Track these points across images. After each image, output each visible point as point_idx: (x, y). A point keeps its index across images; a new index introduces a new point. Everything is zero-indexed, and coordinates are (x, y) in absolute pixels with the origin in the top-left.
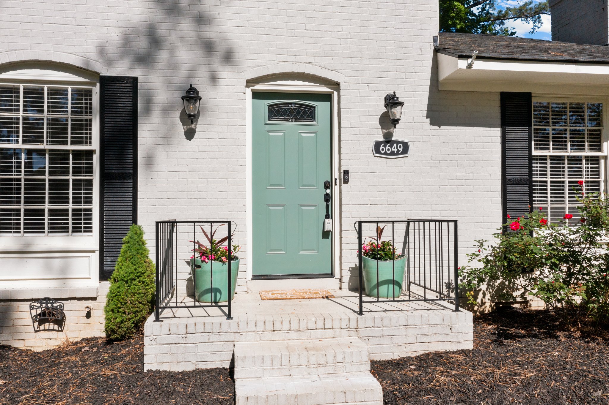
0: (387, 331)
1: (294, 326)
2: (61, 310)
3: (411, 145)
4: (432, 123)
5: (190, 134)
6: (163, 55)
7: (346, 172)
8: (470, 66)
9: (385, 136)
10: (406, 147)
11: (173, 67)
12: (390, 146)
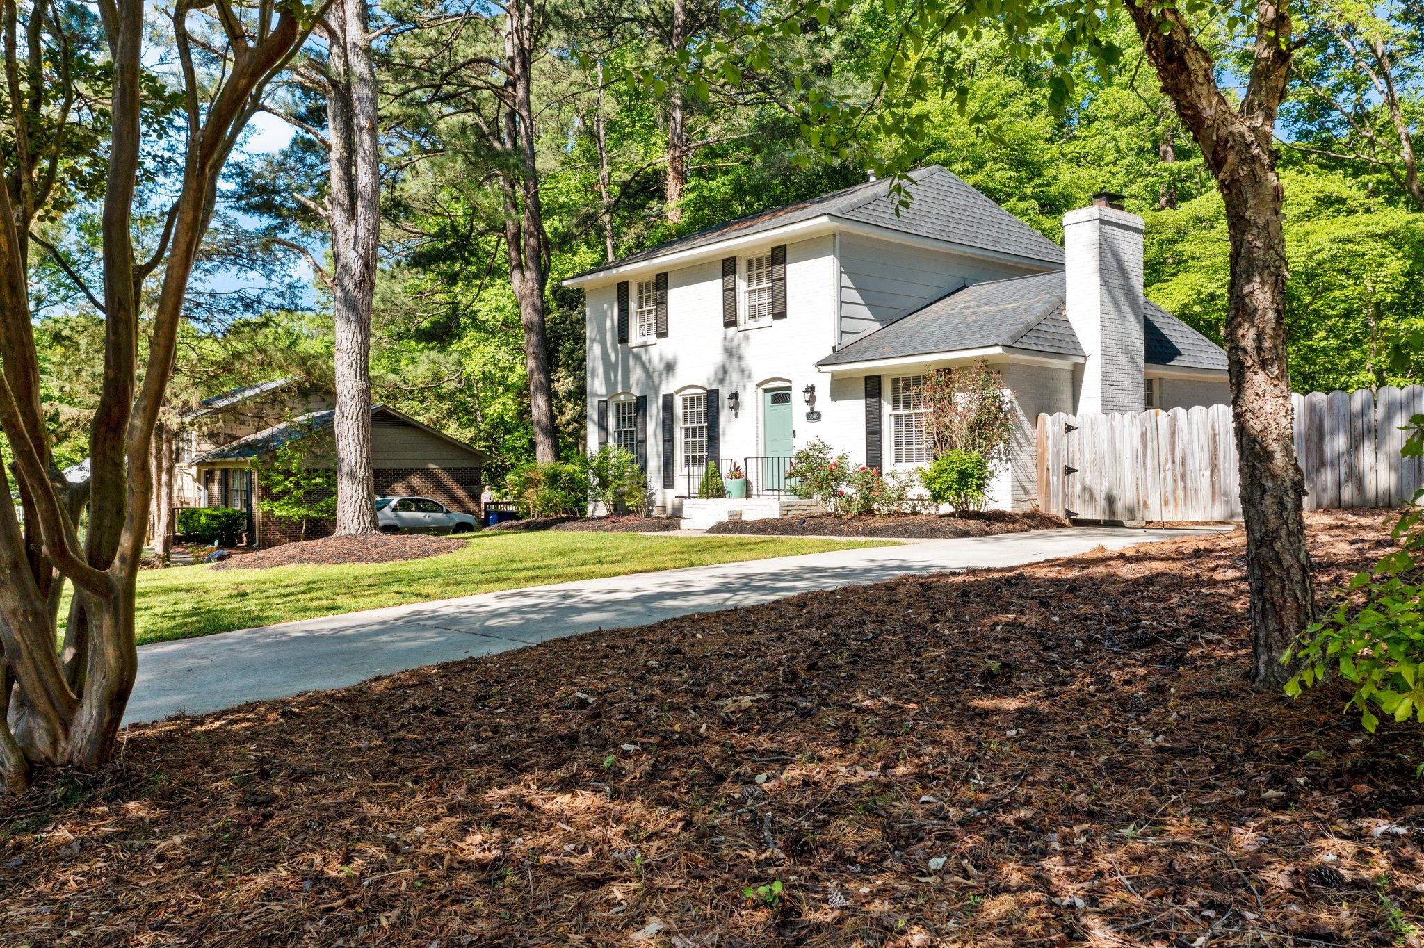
3: (822, 413)
4: (832, 400)
5: (736, 415)
6: (727, 377)
7: (794, 432)
8: (820, 370)
9: (811, 409)
10: (820, 416)
12: (814, 416)
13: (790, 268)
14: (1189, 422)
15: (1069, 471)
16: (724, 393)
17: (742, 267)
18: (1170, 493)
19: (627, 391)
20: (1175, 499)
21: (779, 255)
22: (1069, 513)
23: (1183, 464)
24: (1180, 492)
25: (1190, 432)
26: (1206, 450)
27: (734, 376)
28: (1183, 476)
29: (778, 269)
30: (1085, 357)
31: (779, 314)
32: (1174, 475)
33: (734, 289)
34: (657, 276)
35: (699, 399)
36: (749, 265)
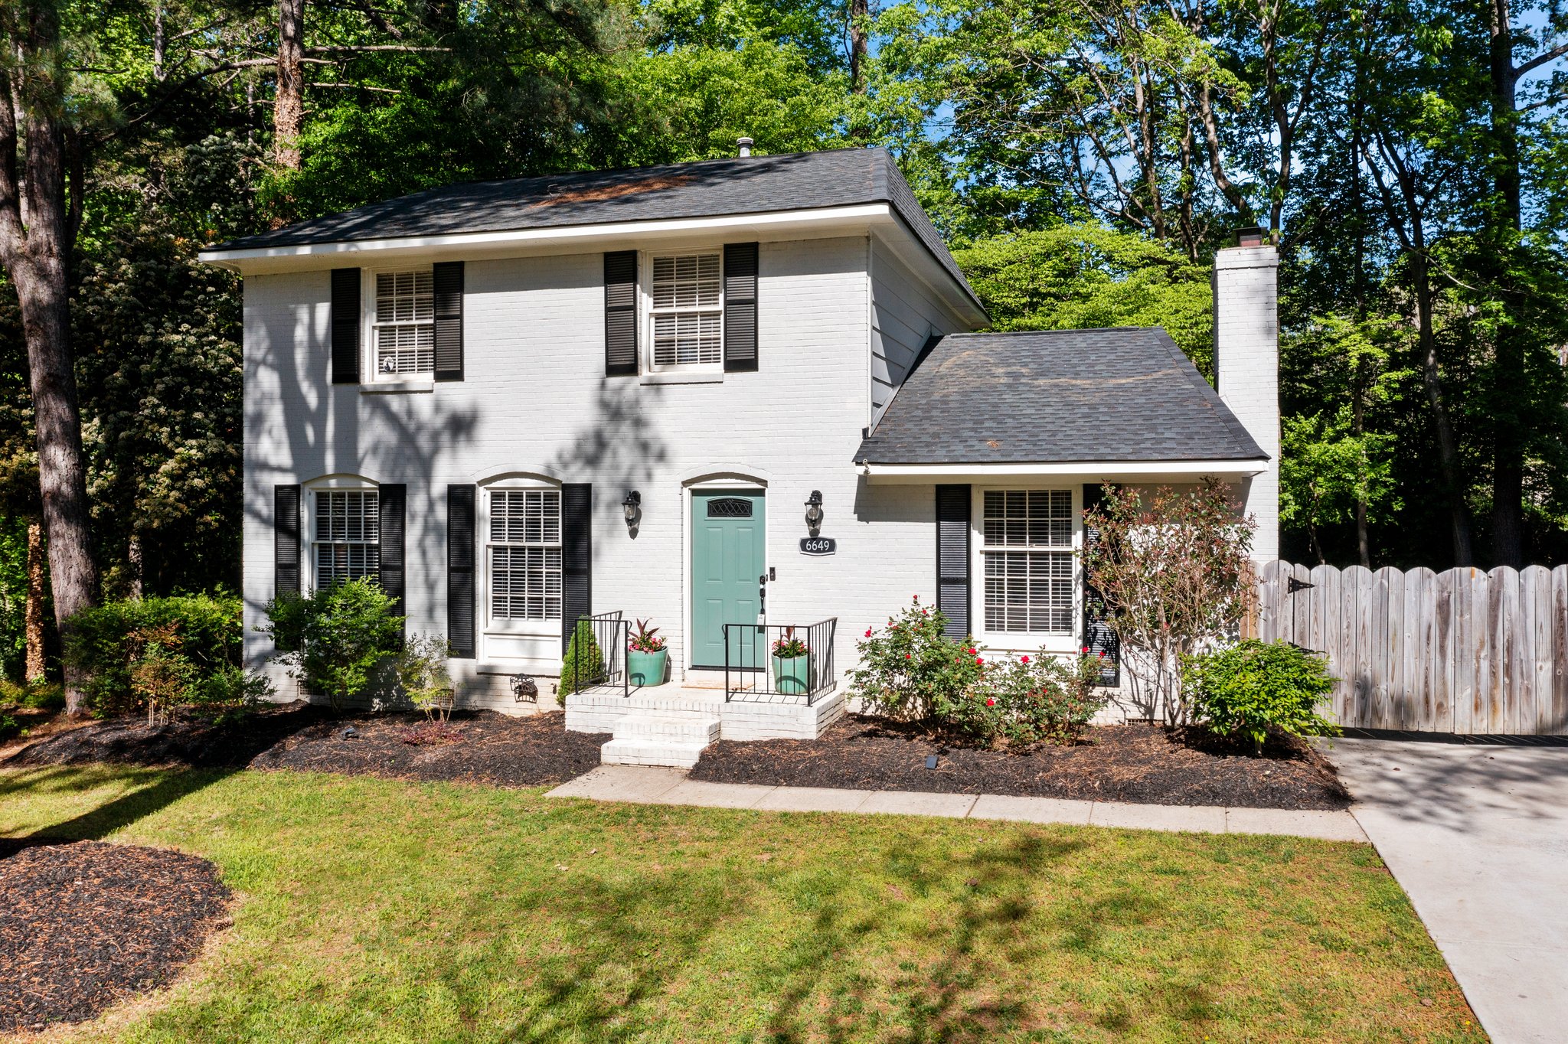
0: (743, 717)
1: (670, 706)
2: (531, 684)
3: (837, 542)
4: (860, 519)
5: (633, 533)
6: (607, 460)
7: (772, 570)
8: (866, 472)
9: (811, 533)
10: (832, 545)
11: (616, 467)
12: (816, 544)
14: (1522, 589)
16: (605, 492)
17: (646, 271)
18: (1484, 695)
19: (350, 470)
20: (1493, 701)
21: (742, 259)
23: (1509, 649)
24: (1500, 695)
25: (1523, 606)
26: (1547, 631)
27: (625, 455)
28: (1508, 670)
29: (740, 285)
31: (743, 361)
32: (1493, 667)
33: (634, 308)
34: (437, 265)
35: (534, 497)
36: (662, 268)
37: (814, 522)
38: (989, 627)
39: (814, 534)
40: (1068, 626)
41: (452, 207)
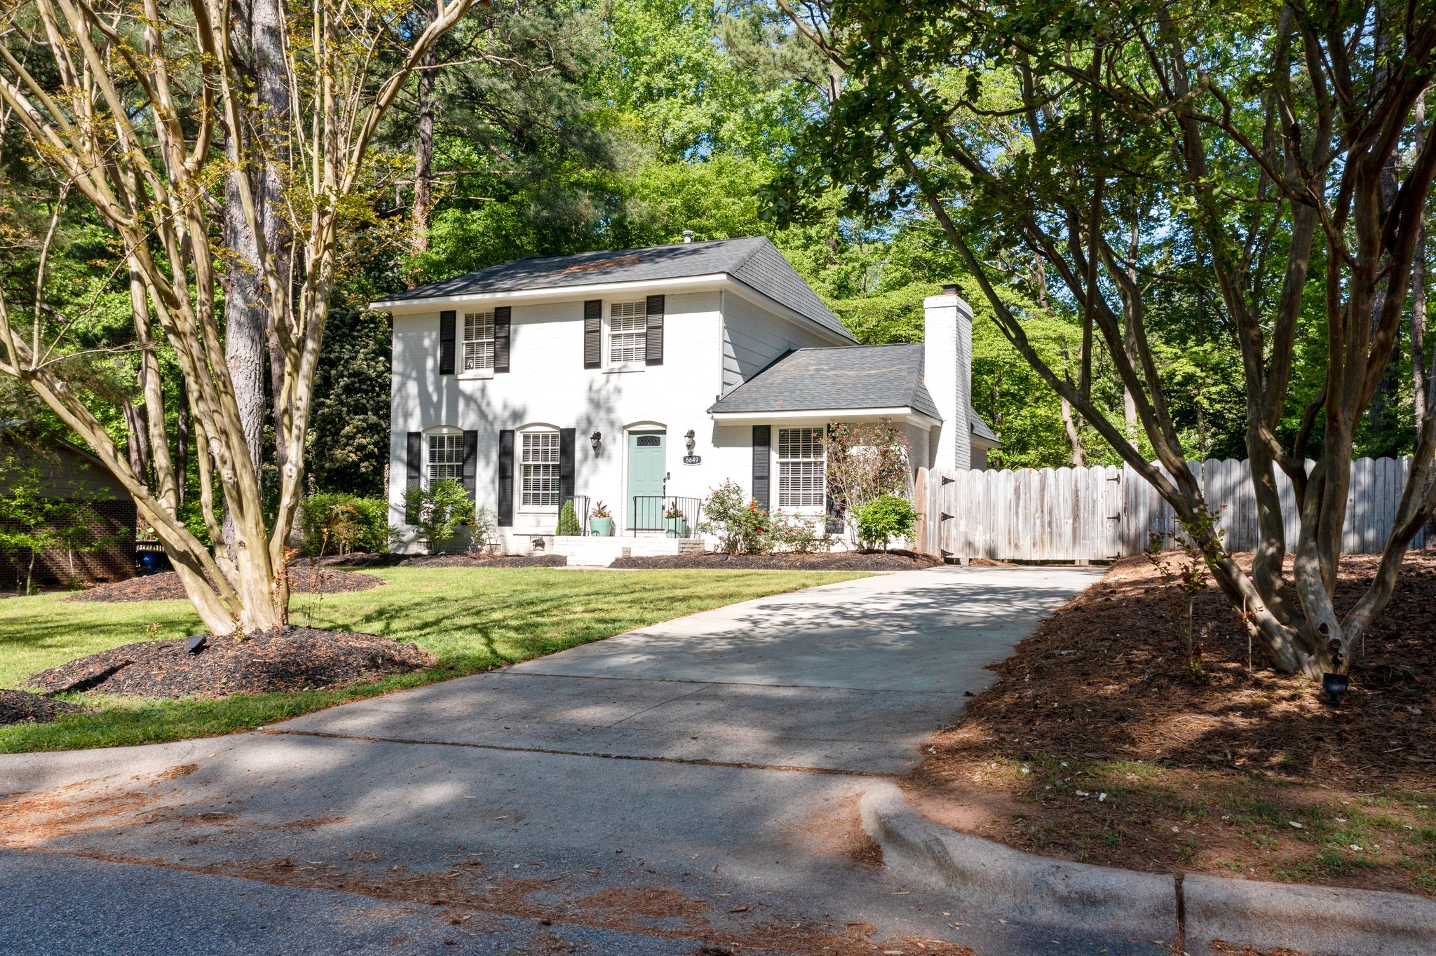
2: (541, 539)
3: (702, 458)
4: (714, 446)
5: (597, 455)
7: (669, 474)
8: (718, 417)
9: (689, 453)
10: (699, 460)
11: (588, 419)
12: (691, 459)
13: (667, 318)
14: (1057, 480)
15: (945, 517)
16: (585, 433)
17: (606, 311)
18: (1038, 538)
19: (452, 423)
20: (1042, 541)
21: (656, 304)
22: (944, 553)
23: (1050, 513)
24: (1046, 537)
25: (1057, 489)
26: (1070, 502)
28: (1050, 523)
29: (654, 319)
30: (942, 422)
31: (655, 361)
32: (1042, 523)
33: (599, 331)
34: (497, 309)
35: (546, 437)
36: (616, 309)
37: (690, 446)
38: (782, 503)
39: (691, 453)
40: (821, 503)
41: (512, 277)
